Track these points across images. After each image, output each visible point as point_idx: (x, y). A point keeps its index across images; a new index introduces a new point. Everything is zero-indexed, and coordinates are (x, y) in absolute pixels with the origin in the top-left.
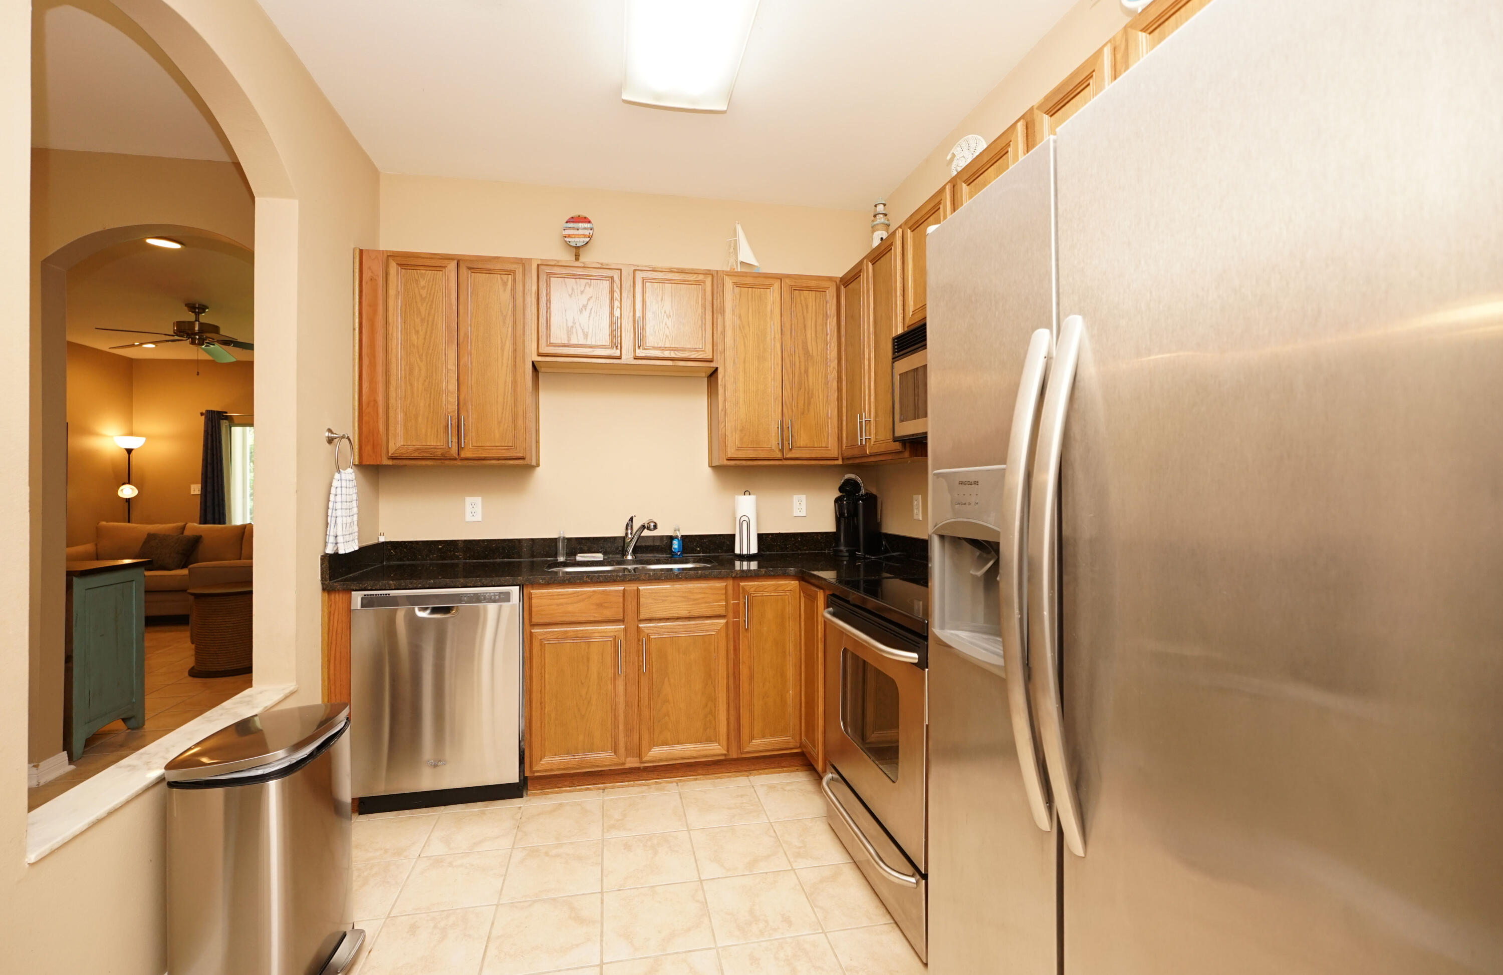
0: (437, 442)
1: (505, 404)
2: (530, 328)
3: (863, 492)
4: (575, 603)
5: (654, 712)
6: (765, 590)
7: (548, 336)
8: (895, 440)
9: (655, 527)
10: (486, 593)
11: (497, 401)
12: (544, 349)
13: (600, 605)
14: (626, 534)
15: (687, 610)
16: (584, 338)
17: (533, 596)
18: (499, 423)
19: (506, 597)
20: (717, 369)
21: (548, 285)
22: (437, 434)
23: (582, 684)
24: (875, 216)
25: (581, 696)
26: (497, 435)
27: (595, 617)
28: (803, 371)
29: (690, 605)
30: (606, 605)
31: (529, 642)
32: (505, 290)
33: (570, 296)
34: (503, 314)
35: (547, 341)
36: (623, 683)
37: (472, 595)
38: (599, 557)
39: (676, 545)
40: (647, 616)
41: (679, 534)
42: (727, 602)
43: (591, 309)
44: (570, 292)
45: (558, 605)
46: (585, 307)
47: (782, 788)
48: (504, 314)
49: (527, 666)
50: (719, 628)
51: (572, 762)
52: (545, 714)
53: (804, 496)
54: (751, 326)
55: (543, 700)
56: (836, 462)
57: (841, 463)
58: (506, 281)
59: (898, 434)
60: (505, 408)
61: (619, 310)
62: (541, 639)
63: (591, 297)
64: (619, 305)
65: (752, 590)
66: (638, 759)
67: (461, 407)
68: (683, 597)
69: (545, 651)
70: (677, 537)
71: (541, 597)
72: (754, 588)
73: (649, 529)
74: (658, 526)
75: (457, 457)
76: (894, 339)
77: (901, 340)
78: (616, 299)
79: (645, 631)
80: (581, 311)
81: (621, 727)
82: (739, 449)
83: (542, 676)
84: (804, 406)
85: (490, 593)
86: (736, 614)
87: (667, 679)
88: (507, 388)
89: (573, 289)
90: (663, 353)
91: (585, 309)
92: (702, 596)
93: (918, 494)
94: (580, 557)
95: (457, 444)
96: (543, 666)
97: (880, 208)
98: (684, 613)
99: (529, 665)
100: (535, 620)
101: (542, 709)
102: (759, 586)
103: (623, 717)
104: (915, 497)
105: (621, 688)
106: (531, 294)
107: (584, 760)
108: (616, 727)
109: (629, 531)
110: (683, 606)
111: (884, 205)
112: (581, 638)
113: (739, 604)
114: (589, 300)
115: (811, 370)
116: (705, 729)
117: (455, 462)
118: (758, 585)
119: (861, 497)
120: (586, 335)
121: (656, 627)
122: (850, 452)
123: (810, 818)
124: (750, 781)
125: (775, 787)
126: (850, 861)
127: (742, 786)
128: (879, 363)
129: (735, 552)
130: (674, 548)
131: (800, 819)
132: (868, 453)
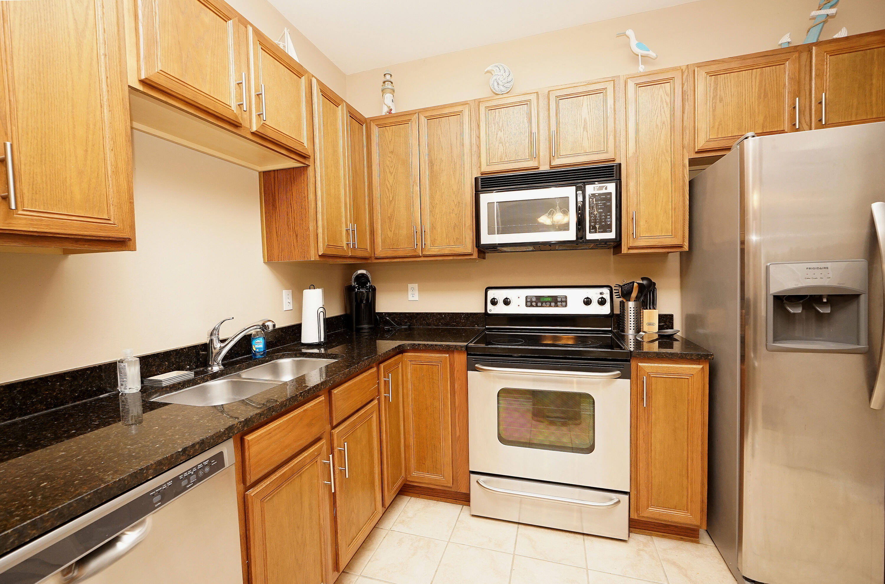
3: (369, 285)
8: (480, 246)
10: (192, 469)
13: (310, 425)
19: (219, 463)
20: (309, 166)
24: (384, 83)
28: (355, 186)
29: (362, 395)
30: (314, 421)
37: (169, 484)
39: (259, 345)
40: (340, 419)
54: (329, 135)
56: (368, 261)
57: (370, 262)
59: (481, 243)
62: (261, 500)
68: (359, 389)
69: (264, 513)
71: (258, 440)
76: (476, 179)
82: (328, 246)
83: (264, 549)
96: (264, 535)
97: (388, 77)
98: (359, 405)
100: (249, 479)
104: (410, 286)
111: (391, 76)
112: (296, 473)
113: (379, 383)
115: (358, 186)
121: (345, 427)
122: (390, 254)
123: (457, 521)
124: (382, 529)
125: (404, 521)
126: (516, 525)
127: (386, 535)
128: (438, 192)
129: (302, 342)
130: (256, 349)
131: (455, 527)
132: (421, 255)
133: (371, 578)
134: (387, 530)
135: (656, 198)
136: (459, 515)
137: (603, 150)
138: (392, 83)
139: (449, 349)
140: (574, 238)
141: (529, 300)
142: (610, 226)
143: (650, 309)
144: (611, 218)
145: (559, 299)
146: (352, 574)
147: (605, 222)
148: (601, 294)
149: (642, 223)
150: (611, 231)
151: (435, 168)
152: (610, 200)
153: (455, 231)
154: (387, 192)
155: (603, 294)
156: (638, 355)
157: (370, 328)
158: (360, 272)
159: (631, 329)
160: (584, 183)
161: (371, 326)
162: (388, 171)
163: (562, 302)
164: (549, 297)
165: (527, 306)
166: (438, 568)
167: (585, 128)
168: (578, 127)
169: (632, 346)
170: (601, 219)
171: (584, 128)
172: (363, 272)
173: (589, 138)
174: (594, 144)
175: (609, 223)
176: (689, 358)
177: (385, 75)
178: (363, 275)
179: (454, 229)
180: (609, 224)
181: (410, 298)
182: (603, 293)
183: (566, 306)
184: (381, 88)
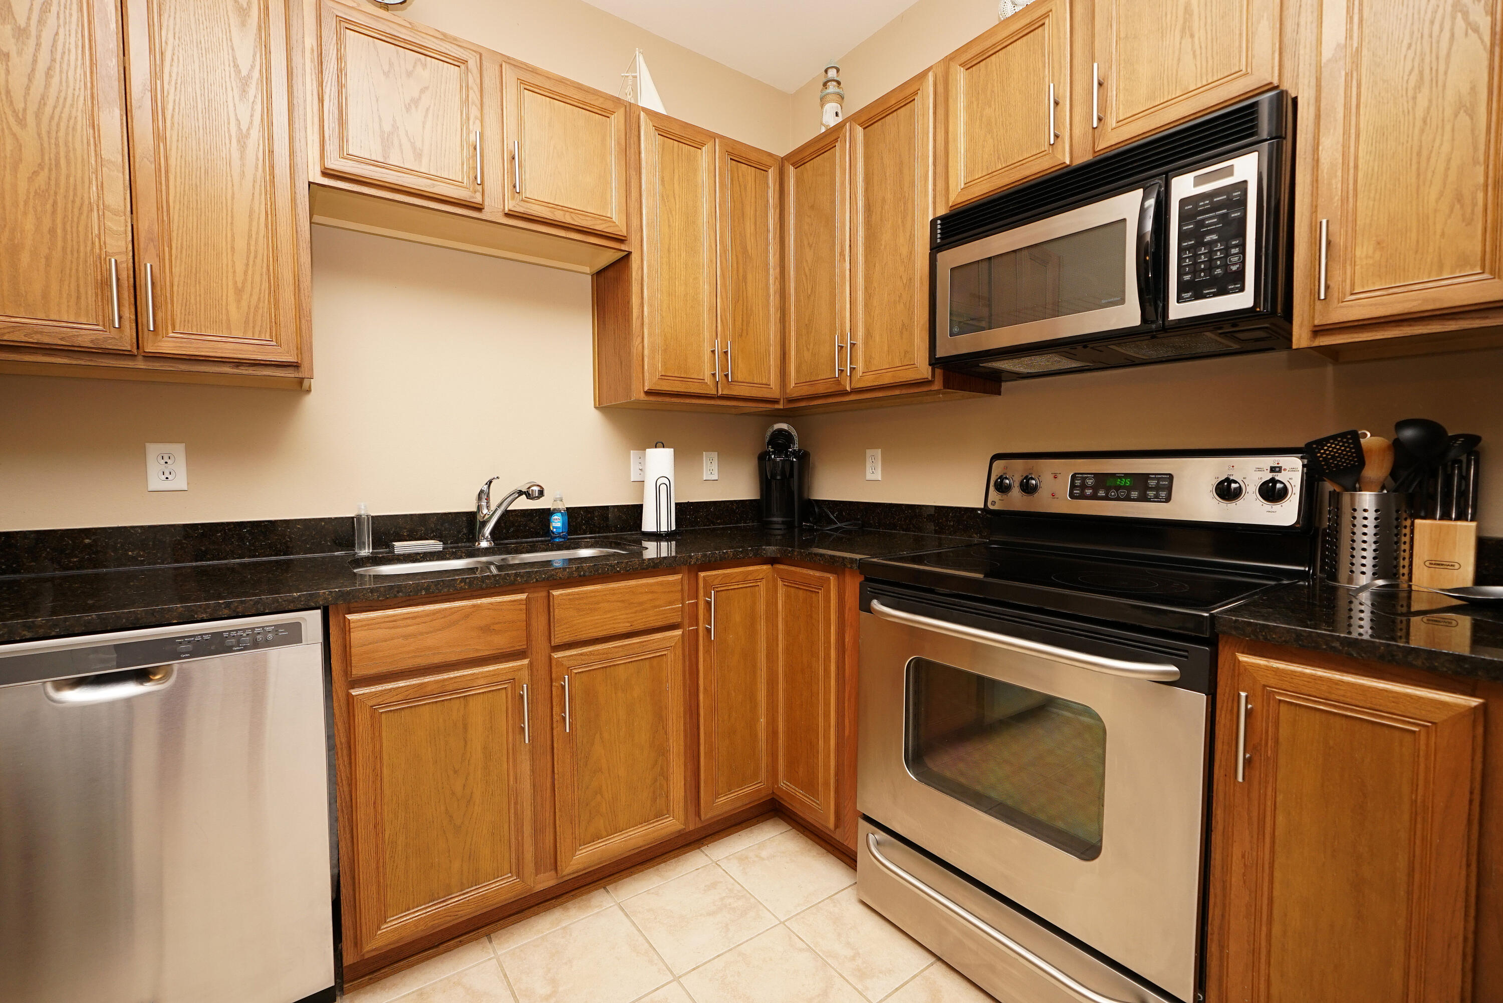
0: (77, 314)
1: (252, 255)
2: (302, 117)
3: (796, 447)
4: (440, 630)
5: (580, 792)
6: (733, 581)
7: (342, 139)
8: (935, 362)
9: (541, 493)
10: (244, 630)
11: (233, 248)
12: (336, 163)
13: (486, 629)
14: (479, 507)
15: (628, 622)
16: (415, 160)
17: (352, 625)
18: (239, 292)
19: (293, 635)
20: (629, 253)
21: (340, 42)
22: (78, 298)
23: (456, 772)
24: (825, 84)
25: (453, 793)
26: (235, 314)
27: (477, 650)
28: (741, 278)
29: (632, 613)
30: (496, 627)
31: (345, 715)
32: (243, 24)
33: (386, 74)
34: (240, 71)
35: (341, 148)
36: (527, 757)
37: (206, 637)
38: (434, 545)
39: (557, 523)
40: (567, 639)
41: (562, 506)
42: (683, 604)
43: (428, 110)
44: (386, 68)
45: (406, 637)
46: (416, 102)
47: (757, 856)
48: (244, 73)
49: (343, 761)
50: (673, 644)
51: (441, 913)
52: (384, 842)
53: (716, 453)
54: (677, 197)
55: (379, 817)
56: (777, 406)
57: (782, 407)
58: (245, 6)
59: (940, 354)
60: (251, 263)
61: (478, 123)
62: (372, 706)
63: (427, 88)
64: (479, 115)
65: (716, 582)
66: (553, 872)
67: (142, 245)
68: (623, 601)
69: (380, 727)
70: (555, 511)
71: (368, 625)
72: (720, 578)
73: (529, 495)
74: (545, 492)
75: (135, 351)
76: (933, 223)
77: (949, 222)
78: (473, 103)
79: (565, 663)
80: (408, 109)
81: (528, 830)
82: (663, 377)
83: (378, 776)
84: (742, 325)
85: (253, 629)
86: (695, 620)
87: (598, 735)
88: (255, 223)
89: (391, 64)
90: (553, 213)
91: (417, 107)
92: (650, 596)
93: (873, 446)
94: (400, 547)
95: (134, 325)
96: (378, 756)
97: (832, 73)
98: (623, 628)
99: (346, 759)
100: (357, 671)
101: (377, 835)
102: (725, 576)
103: (529, 813)
104: (869, 452)
105: (525, 767)
106: (303, 52)
107: (463, 903)
108: (519, 830)
109: (484, 503)
110: (622, 617)
111: (838, 70)
112: (454, 691)
113: (697, 604)
114: (423, 90)
115: (750, 277)
116: (654, 800)
117: (130, 364)
118: (724, 574)
119: (794, 453)
120: (419, 156)
121: (581, 654)
122: (806, 391)
123: (827, 898)
124: (706, 855)
125: (747, 858)
126: (932, 959)
127: (702, 867)
128: (877, 265)
129: (643, 530)
130: (554, 527)
131: (816, 904)
132: (848, 389)
133: (626, 915)
134: (712, 860)
135: (1419, 163)
136: (843, 890)
137: (1237, 69)
138: (839, 83)
139: (833, 563)
140: (1137, 322)
141: (1078, 482)
142: (1240, 276)
143: (1446, 516)
144: (1243, 252)
145: (1152, 483)
146: (612, 897)
147: (1225, 266)
148: (1273, 469)
149: (1364, 251)
150: (1242, 289)
151: (874, 217)
152: (1242, 203)
153: (902, 338)
154: (804, 281)
155: (1280, 471)
156: (1236, 628)
157: (783, 523)
158: (777, 426)
159: (1363, 573)
160: (1166, 173)
161: (784, 519)
162: (806, 243)
163: (1158, 488)
164: (1127, 475)
165: (1072, 496)
166: (726, 952)
167: (1187, 30)
168: (1168, 31)
169: (1366, 623)
170: (1211, 260)
171: (1183, 30)
172: (784, 426)
173: (1198, 52)
174: (1210, 62)
175: (1234, 268)
176: (1419, 663)
177: (826, 71)
178: (780, 431)
179: (902, 333)
180: (1235, 272)
181: (869, 476)
182: (1280, 468)
183: (1168, 499)
184: (819, 94)
